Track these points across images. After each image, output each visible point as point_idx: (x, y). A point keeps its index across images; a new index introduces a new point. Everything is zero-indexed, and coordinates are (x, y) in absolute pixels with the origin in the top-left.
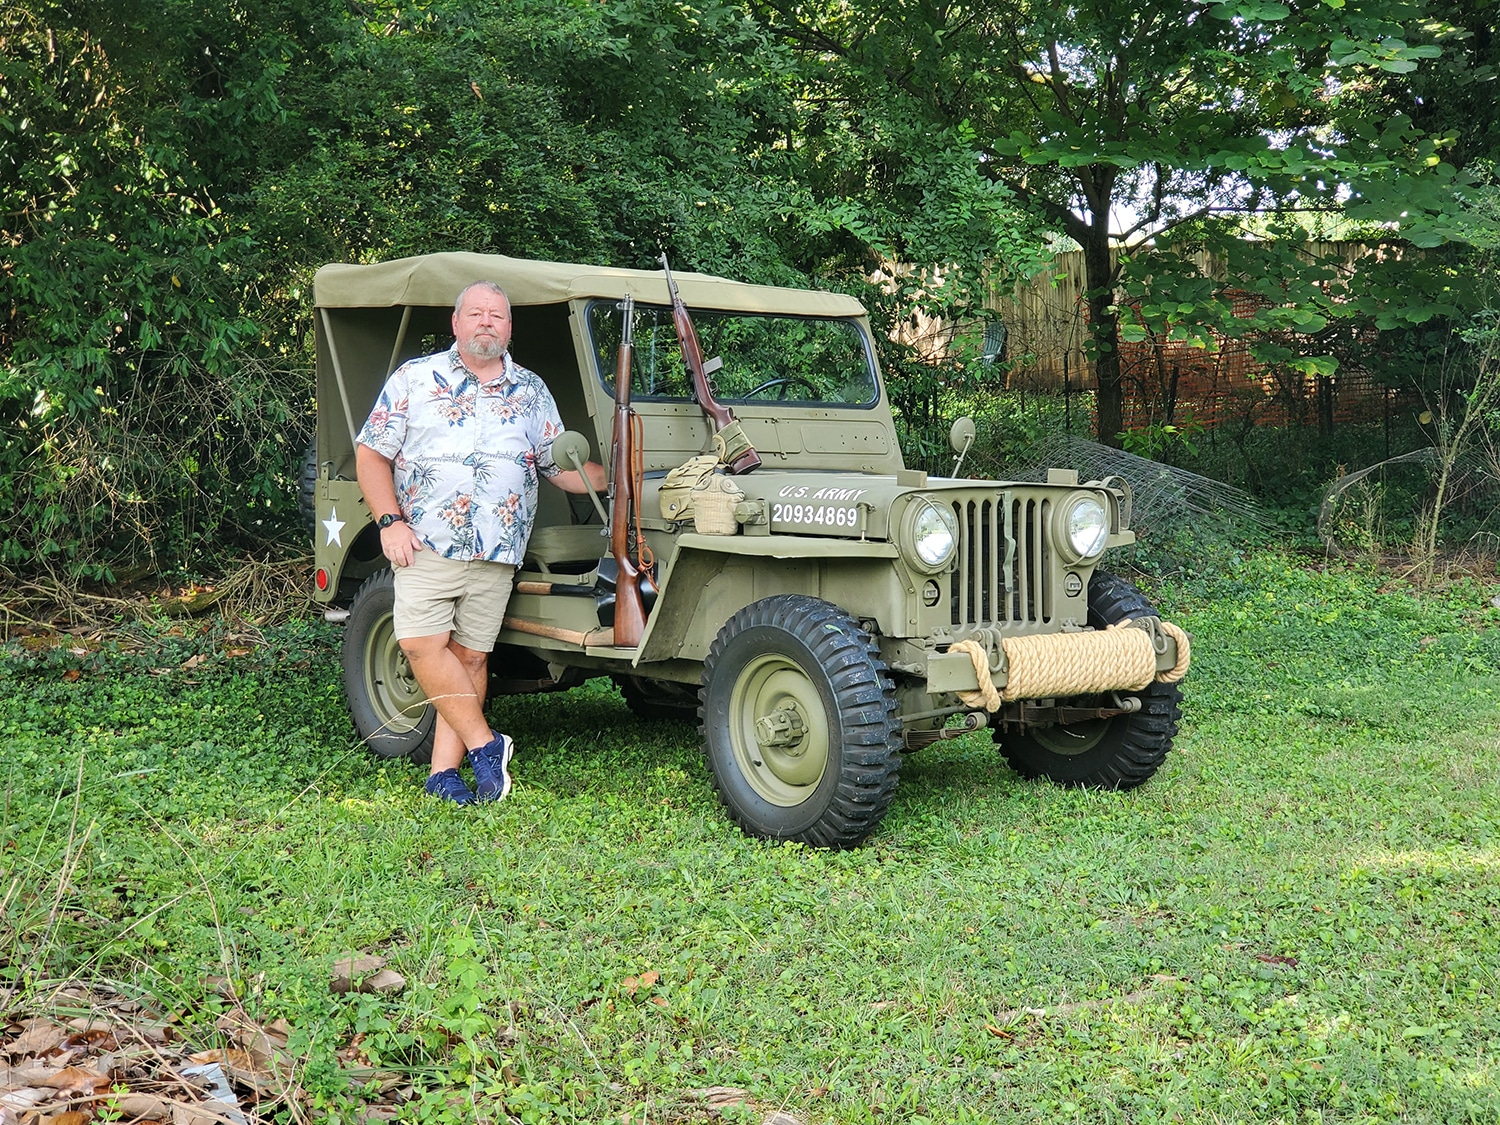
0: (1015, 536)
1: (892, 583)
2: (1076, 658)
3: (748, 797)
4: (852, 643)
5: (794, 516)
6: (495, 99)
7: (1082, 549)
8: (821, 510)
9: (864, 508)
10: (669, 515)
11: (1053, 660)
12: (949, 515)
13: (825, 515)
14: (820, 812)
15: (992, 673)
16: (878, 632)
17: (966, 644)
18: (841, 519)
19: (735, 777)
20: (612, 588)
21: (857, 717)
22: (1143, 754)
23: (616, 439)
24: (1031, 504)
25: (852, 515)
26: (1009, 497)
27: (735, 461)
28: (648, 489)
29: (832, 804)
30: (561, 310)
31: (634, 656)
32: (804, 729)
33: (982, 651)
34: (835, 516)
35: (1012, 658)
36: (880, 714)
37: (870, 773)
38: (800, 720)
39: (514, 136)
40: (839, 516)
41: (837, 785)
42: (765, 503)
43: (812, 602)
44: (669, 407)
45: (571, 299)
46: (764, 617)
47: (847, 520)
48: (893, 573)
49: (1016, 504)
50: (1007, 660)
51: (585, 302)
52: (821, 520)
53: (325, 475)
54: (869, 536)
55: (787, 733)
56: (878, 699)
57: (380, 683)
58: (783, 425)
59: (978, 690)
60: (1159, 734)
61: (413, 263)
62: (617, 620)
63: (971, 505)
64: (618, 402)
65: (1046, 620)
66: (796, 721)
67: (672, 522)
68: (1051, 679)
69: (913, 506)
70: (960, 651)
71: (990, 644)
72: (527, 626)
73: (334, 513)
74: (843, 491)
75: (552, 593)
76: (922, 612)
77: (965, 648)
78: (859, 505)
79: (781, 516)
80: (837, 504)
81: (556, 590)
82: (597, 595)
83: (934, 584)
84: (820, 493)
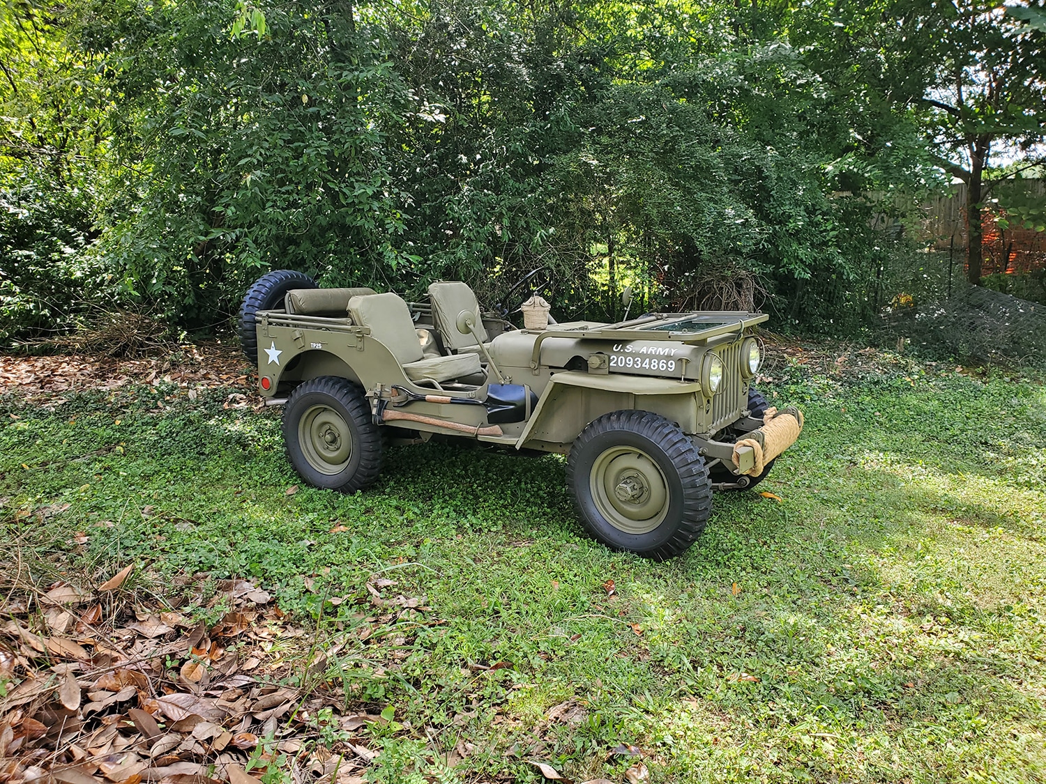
1: (693, 405)
5: (626, 363)
8: (647, 360)
13: (650, 364)
15: (763, 458)
18: (663, 367)
20: (499, 403)
24: (735, 348)
25: (671, 364)
31: (518, 442)
34: (658, 364)
40: (661, 364)
42: (605, 355)
48: (693, 398)
52: (647, 366)
54: (687, 377)
69: (708, 359)
70: (744, 446)
71: (761, 440)
72: (432, 421)
73: (273, 345)
74: (660, 349)
75: (451, 403)
76: (705, 418)
77: (748, 444)
78: (680, 360)
79: (617, 362)
80: (659, 357)
81: (454, 402)
82: (487, 406)
83: (708, 402)
84: (644, 350)
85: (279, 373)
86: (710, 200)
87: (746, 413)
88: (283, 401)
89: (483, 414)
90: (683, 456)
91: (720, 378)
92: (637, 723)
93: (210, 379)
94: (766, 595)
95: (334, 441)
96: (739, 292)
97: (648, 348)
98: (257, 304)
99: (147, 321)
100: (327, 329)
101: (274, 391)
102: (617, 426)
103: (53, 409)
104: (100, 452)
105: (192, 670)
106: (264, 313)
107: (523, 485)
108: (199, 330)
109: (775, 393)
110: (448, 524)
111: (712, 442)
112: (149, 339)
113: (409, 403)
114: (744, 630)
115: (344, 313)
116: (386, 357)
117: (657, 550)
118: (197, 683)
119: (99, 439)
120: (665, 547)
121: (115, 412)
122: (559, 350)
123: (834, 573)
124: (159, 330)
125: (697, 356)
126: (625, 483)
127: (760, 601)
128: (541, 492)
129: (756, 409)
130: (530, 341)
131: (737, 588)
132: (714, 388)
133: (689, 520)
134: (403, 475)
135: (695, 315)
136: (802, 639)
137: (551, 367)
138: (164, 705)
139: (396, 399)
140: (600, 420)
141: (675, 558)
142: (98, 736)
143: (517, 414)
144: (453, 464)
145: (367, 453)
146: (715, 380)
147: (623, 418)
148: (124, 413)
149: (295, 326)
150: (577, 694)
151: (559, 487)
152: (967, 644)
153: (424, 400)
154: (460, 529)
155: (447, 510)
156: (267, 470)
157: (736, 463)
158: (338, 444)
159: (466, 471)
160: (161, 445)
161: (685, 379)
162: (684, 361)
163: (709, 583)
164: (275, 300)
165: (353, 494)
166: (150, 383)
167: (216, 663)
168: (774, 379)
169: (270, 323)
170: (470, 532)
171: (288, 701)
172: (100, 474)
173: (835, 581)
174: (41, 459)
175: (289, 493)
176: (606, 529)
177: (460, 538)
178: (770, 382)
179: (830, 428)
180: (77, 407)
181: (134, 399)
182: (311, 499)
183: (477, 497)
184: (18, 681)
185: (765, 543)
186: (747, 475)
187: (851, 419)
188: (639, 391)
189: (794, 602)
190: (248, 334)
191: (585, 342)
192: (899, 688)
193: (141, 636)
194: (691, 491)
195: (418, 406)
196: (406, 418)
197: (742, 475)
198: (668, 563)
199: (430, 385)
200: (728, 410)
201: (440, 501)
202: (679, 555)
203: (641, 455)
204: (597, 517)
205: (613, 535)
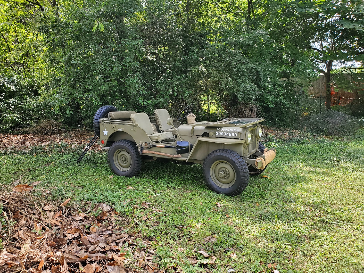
1: (242, 147)
5: (221, 134)
8: (228, 133)
20: (180, 147)
31: (187, 160)
34: (231, 134)
42: (214, 132)
47: (235, 135)
59: (262, 167)
69: (247, 133)
70: (259, 160)
71: (264, 158)
72: (159, 153)
73: (105, 130)
74: (232, 130)
75: (165, 147)
76: (246, 151)
77: (260, 159)
78: (239, 133)
79: (218, 134)
80: (232, 132)
81: (166, 147)
82: (176, 148)
83: (247, 146)
84: (227, 130)
85: (107, 138)
86: (243, 82)
87: (258, 150)
88: (108, 148)
89: (175, 151)
90: (240, 163)
91: (251, 138)
92: (231, 242)
93: (77, 142)
94: (267, 206)
95: (125, 160)
96: (252, 112)
97: (228, 129)
98: (99, 117)
99: (55, 122)
100: (124, 124)
101: (105, 145)
102: (219, 154)
103: (28, 152)
104: (46, 165)
105: (93, 229)
106: (102, 119)
107: (186, 174)
108: (72, 126)
109: (265, 145)
110: (164, 186)
111: (249, 159)
112: (56, 129)
113: (151, 148)
114: (261, 216)
115: (129, 119)
116: (144, 133)
117: (232, 193)
118: (95, 233)
119: (45, 161)
120: (234, 192)
121: (48, 152)
122: (199, 130)
123: (288, 199)
124: (59, 126)
125: (244, 132)
126: (222, 172)
127: (265, 208)
128: (192, 176)
129: (261, 149)
130: (190, 127)
131: (258, 204)
132: (249, 142)
133: (242, 183)
134: (147, 171)
135: (241, 119)
136: (279, 218)
137: (197, 136)
138: (88, 237)
139: (147, 146)
140: (213, 152)
141: (238, 196)
142: (72, 246)
143: (186, 151)
144: (162, 168)
145: (137, 164)
146: (249, 139)
147: (221, 151)
148: (51, 153)
149: (111, 123)
150: (212, 234)
151: (198, 175)
152: (329, 219)
153: (156, 147)
154: (168, 188)
155: (163, 182)
156: (102, 170)
157: (256, 165)
158: (127, 161)
159: (167, 170)
160: (65, 163)
161: (240, 139)
162: (240, 133)
163: (249, 203)
164: (105, 115)
165: (132, 177)
166: (58, 143)
167: (100, 227)
168: (264, 140)
169: (104, 123)
170: (172, 189)
171: (125, 237)
172: (47, 172)
173: (288, 202)
174: (27, 168)
175: (111, 177)
176: (215, 187)
177: (169, 190)
178: (263, 141)
179: (283, 156)
180: (35, 151)
181: (54, 148)
182: (118, 179)
183: (172, 178)
184: (44, 231)
185: (266, 191)
186: (260, 169)
187: (290, 153)
188: (226, 143)
189: (276, 208)
190: (96, 126)
191: (208, 127)
192: (309, 231)
193: (75, 220)
194: (243, 174)
195: (154, 149)
196: (150, 152)
197: (258, 169)
198: (236, 197)
199: (157, 142)
200: (252, 149)
201: (160, 179)
202: (239, 195)
203: (226, 163)
204: (213, 183)
205: (218, 189)
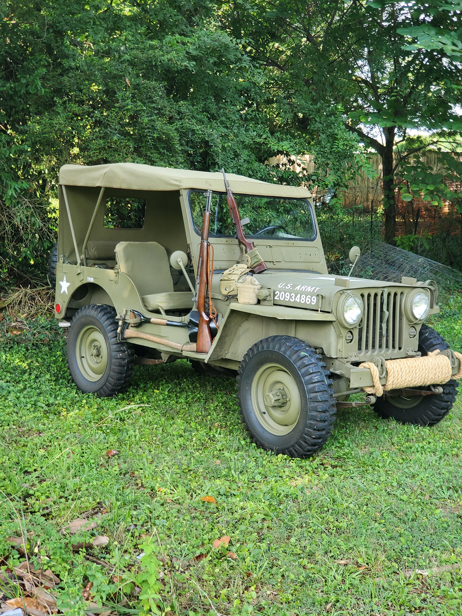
0: (388, 310)
1: (332, 331)
2: (417, 370)
3: (259, 429)
4: (314, 361)
5: (285, 297)
6: (137, 87)
7: (418, 317)
8: (299, 295)
9: (320, 297)
10: (225, 293)
11: (408, 371)
12: (360, 301)
13: (300, 298)
14: (295, 440)
15: (380, 378)
16: (323, 353)
17: (368, 364)
18: (308, 301)
19: (254, 419)
20: (197, 325)
21: (316, 397)
22: (440, 411)
23: (201, 255)
24: (396, 294)
25: (314, 299)
26: (386, 291)
27: (255, 267)
28: (215, 279)
29: (302, 437)
30: (176, 194)
31: (206, 358)
32: (288, 399)
33: (376, 368)
34: (305, 299)
35: (389, 371)
36: (326, 396)
37: (321, 425)
38: (286, 395)
39: (144, 104)
40: (307, 299)
41: (304, 429)
42: (272, 291)
43: (294, 340)
44: (223, 240)
45: (181, 189)
46: (271, 346)
47: (311, 301)
48: (332, 327)
49: (389, 294)
50: (387, 372)
51: (188, 190)
52: (298, 301)
53: (61, 261)
54: (322, 310)
55: (280, 401)
56: (326, 389)
57: (83, 357)
58: (274, 249)
59: (374, 386)
60: (448, 402)
61: (106, 167)
62: (198, 340)
63: (369, 295)
64: (202, 239)
65: (400, 348)
66: (284, 395)
67: (226, 296)
68: (406, 381)
69: (343, 297)
73: (65, 278)
76: (345, 346)
78: (318, 295)
79: (279, 297)
80: (307, 294)
81: (168, 324)
82: (189, 328)
83: (351, 333)
85: (67, 300)
89: (187, 334)
101: (63, 315)
113: (142, 324)
132: (350, 321)
139: (133, 321)
153: (150, 322)
158: (101, 357)
195: (147, 327)
199: (157, 312)
